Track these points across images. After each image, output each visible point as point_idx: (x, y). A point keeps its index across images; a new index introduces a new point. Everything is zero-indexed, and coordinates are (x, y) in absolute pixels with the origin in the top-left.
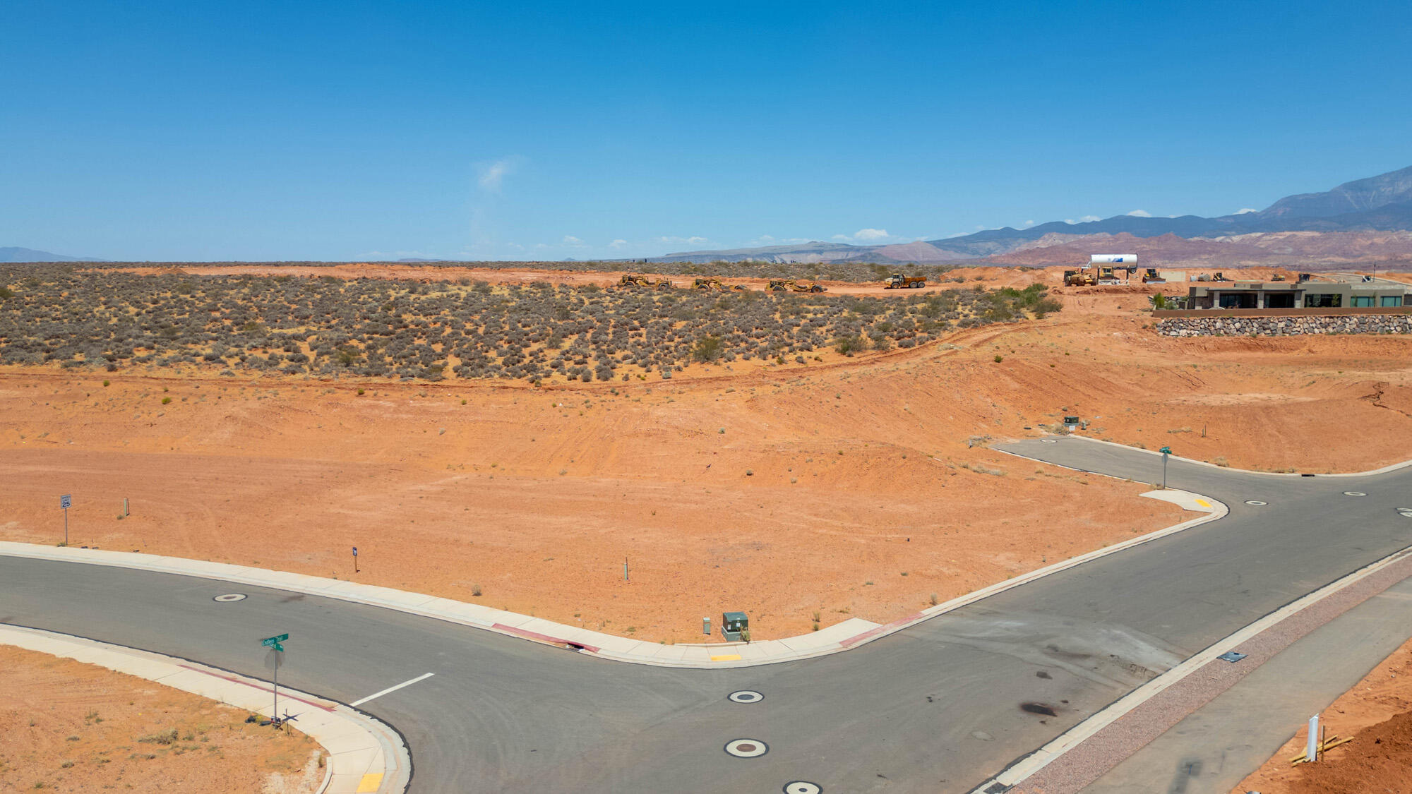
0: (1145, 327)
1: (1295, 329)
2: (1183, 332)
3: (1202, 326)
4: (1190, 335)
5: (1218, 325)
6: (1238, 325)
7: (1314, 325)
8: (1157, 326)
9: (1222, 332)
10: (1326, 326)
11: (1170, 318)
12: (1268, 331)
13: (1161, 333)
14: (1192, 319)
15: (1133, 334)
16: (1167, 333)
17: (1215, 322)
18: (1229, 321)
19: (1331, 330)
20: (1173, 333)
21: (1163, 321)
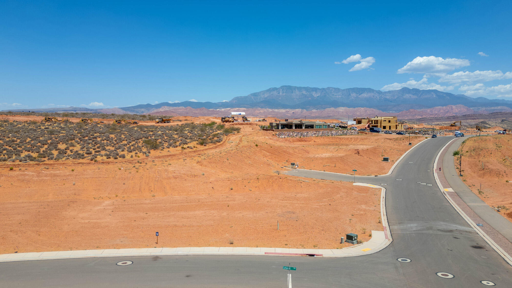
0: (273, 135)
1: (309, 135)
2: (283, 136)
3: (287, 134)
4: (285, 137)
5: (291, 134)
6: (296, 134)
7: (313, 134)
8: (277, 135)
9: (292, 136)
10: (315, 134)
11: (279, 132)
12: (303, 136)
13: (278, 137)
14: (285, 132)
15: (271, 137)
16: (279, 137)
17: (290, 133)
18: (293, 133)
19: (316, 135)
20: (281, 137)
21: (278, 133)
